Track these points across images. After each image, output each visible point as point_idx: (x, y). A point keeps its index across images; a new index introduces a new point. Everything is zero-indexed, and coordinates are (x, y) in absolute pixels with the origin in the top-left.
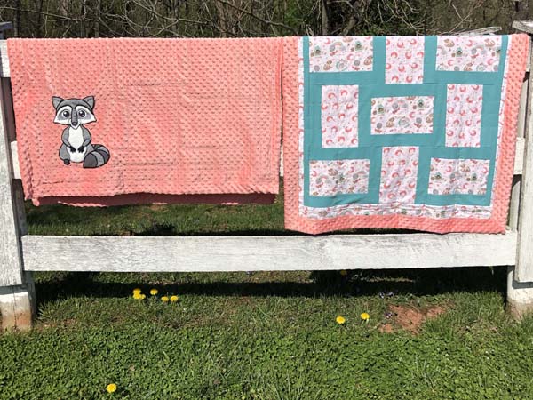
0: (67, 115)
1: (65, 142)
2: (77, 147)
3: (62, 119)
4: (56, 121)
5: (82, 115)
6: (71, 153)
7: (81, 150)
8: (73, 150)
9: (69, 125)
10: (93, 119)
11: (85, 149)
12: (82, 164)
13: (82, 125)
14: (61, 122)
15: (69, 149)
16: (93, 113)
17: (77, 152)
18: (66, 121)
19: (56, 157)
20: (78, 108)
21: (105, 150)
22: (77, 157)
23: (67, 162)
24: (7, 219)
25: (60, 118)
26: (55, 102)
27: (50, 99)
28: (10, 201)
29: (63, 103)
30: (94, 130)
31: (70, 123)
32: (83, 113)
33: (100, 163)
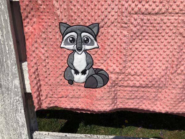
0: (73, 41)
1: (70, 65)
2: (80, 69)
3: (68, 44)
4: (62, 46)
5: (86, 42)
6: (75, 75)
7: (84, 72)
8: (77, 72)
9: (74, 51)
10: (96, 45)
11: (87, 72)
12: (83, 85)
13: (85, 51)
14: (67, 47)
15: (73, 71)
16: (96, 40)
17: (80, 74)
18: (71, 47)
19: (62, 77)
20: (83, 34)
21: (105, 74)
22: (80, 78)
23: (71, 82)
24: (20, 124)
25: (66, 43)
26: (62, 28)
27: (57, 24)
28: (23, 111)
29: (69, 29)
30: (96, 55)
31: (76, 49)
32: (88, 40)
33: (99, 85)
